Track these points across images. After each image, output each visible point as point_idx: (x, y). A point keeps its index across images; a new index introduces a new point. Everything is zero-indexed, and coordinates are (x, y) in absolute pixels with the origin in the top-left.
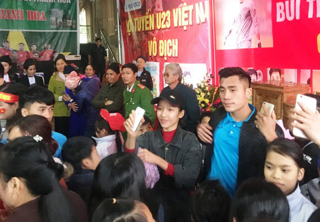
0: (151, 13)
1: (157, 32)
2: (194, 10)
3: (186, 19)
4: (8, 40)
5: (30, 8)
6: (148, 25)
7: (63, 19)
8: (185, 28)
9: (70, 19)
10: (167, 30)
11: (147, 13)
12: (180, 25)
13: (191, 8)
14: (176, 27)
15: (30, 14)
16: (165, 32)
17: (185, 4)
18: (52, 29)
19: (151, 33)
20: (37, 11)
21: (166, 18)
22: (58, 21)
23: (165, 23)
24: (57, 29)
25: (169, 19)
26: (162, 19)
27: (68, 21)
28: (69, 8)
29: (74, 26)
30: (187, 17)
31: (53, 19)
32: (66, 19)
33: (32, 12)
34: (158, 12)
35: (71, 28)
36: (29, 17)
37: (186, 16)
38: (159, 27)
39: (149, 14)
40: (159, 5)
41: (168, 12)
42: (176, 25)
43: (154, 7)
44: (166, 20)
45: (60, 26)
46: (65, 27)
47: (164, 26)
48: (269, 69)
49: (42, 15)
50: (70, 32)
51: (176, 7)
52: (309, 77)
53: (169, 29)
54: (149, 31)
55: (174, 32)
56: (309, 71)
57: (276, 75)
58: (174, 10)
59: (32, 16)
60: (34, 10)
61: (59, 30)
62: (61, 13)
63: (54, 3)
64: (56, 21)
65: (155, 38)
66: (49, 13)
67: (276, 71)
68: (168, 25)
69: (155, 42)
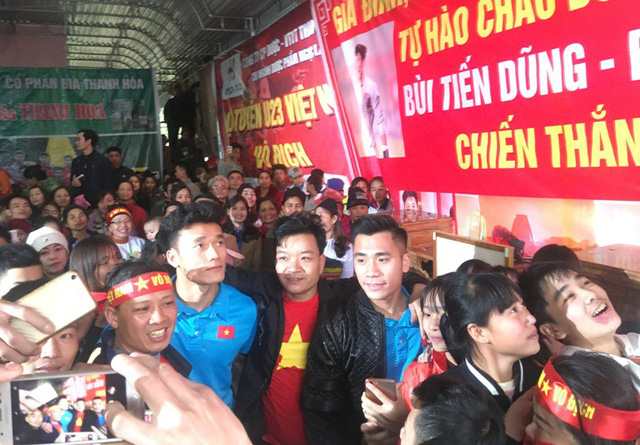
0: (256, 101)
1: (266, 131)
2: (316, 96)
3: (308, 110)
4: (47, 151)
5: (80, 100)
6: (254, 121)
7: (133, 115)
8: (309, 124)
9: (143, 115)
10: (280, 128)
11: (252, 102)
12: (299, 119)
13: (310, 92)
14: (293, 124)
15: (81, 109)
16: (278, 133)
17: (301, 87)
18: (116, 132)
19: (259, 133)
20: (91, 105)
21: (277, 108)
22: (126, 118)
23: (275, 118)
24: (124, 131)
25: (280, 111)
26: (271, 111)
27: (141, 117)
28: (141, 97)
29: (151, 126)
30: (308, 106)
31: (117, 115)
32: (138, 114)
33: (83, 107)
34: (265, 100)
35: (147, 128)
36: (78, 113)
37: (306, 105)
38: (268, 125)
39: (254, 103)
40: (264, 89)
41: (278, 100)
42: (292, 120)
43: (259, 93)
44: (277, 114)
45: (129, 125)
46: (137, 127)
47: (274, 123)
48: (402, 193)
49: (99, 110)
50: (146, 136)
51: (288, 92)
52: (451, 204)
53: (282, 126)
54: (256, 130)
55: (292, 131)
56: (451, 195)
57: (411, 201)
58: (286, 97)
59: (84, 113)
60: (86, 102)
61: (127, 132)
62: (128, 105)
63: (116, 90)
64: (122, 118)
65: (265, 142)
66: (110, 107)
67: (411, 195)
68: (281, 121)
69: (266, 148)
